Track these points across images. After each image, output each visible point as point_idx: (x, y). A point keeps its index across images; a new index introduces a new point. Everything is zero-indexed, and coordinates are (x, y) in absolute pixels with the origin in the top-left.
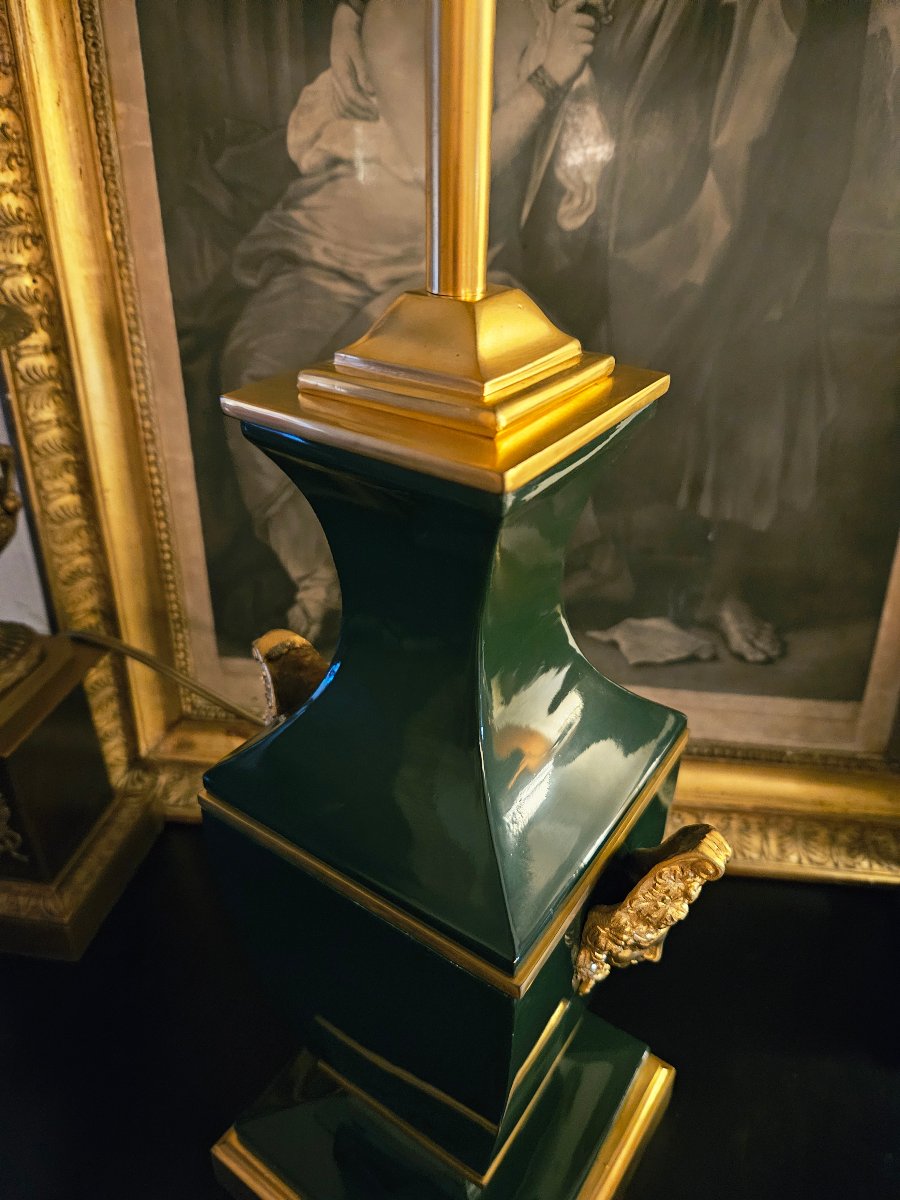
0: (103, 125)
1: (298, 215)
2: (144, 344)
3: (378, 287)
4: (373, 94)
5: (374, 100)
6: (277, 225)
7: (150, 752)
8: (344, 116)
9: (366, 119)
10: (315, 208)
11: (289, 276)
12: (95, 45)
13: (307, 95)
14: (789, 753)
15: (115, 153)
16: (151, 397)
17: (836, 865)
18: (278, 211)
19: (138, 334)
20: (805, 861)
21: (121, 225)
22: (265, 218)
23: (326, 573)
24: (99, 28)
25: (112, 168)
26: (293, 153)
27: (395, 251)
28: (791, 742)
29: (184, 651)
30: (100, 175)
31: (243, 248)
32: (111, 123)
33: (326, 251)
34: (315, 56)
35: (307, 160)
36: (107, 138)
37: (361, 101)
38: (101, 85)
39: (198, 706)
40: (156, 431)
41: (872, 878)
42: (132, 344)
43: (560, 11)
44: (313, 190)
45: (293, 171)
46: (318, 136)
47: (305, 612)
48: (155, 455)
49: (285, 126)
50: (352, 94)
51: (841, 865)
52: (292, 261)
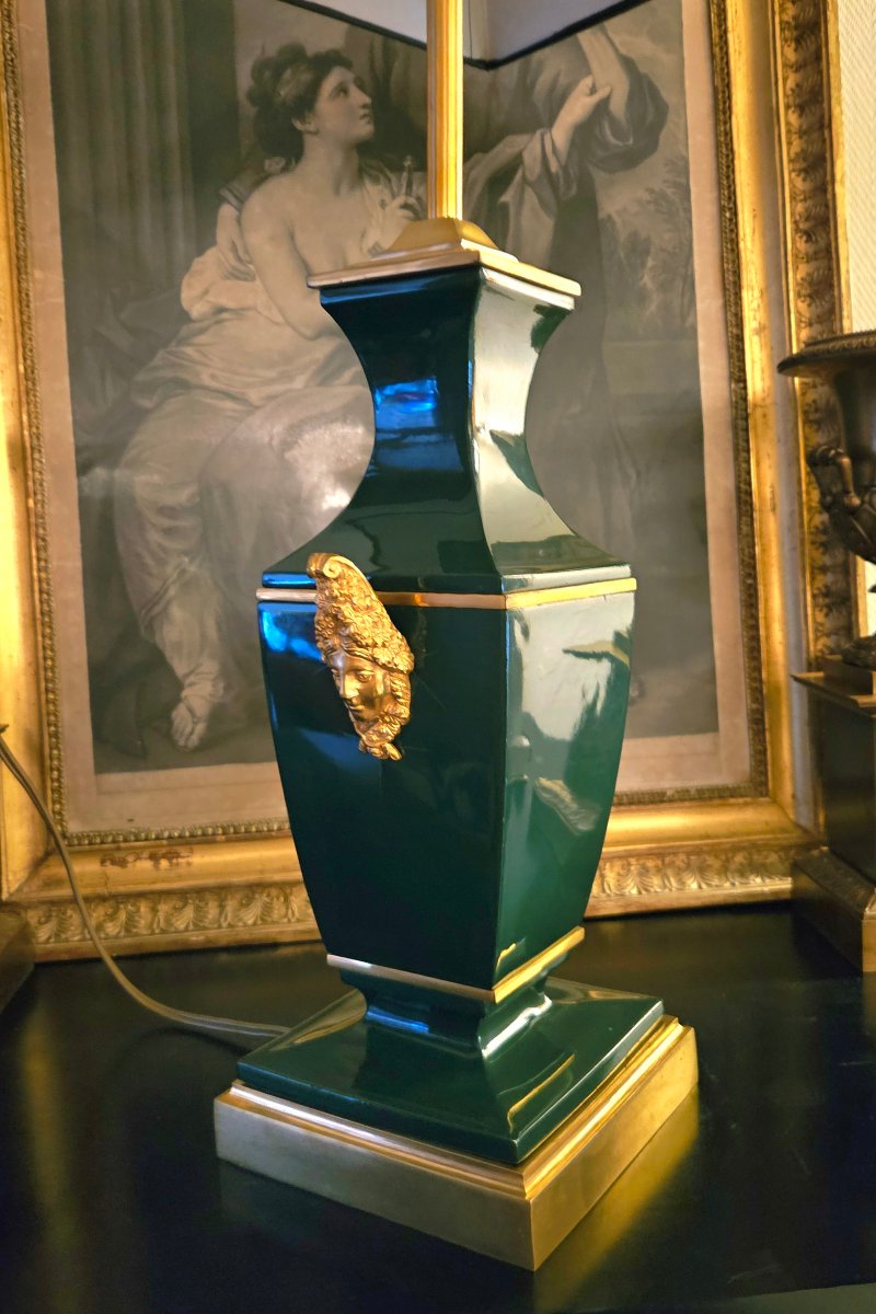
0: (24, 285)
1: (189, 350)
2: (44, 461)
3: (258, 403)
4: (250, 263)
5: (251, 267)
6: (172, 358)
7: (11, 895)
8: (228, 278)
9: (246, 280)
10: (202, 345)
11: (181, 398)
12: (23, 229)
13: (198, 263)
14: (669, 793)
15: (32, 306)
16: (46, 507)
17: (733, 884)
18: (172, 347)
19: (40, 451)
20: (704, 886)
21: (32, 361)
22: (161, 354)
23: (210, 666)
24: (27, 217)
25: (29, 317)
26: (185, 304)
27: (272, 374)
28: (668, 784)
29: (59, 770)
30: (18, 322)
31: (141, 377)
32: (31, 284)
33: (213, 377)
34: (203, 239)
35: (197, 310)
36: (27, 295)
37: (242, 268)
38: (26, 257)
39: (68, 835)
40: (47, 538)
41: (766, 889)
42: (33, 459)
43: (387, 209)
44: (202, 331)
45: (185, 317)
46: (206, 292)
47: (191, 710)
48: (46, 561)
49: (179, 287)
50: (233, 262)
51: (737, 883)
52: (185, 386)
